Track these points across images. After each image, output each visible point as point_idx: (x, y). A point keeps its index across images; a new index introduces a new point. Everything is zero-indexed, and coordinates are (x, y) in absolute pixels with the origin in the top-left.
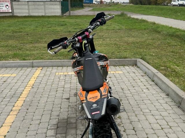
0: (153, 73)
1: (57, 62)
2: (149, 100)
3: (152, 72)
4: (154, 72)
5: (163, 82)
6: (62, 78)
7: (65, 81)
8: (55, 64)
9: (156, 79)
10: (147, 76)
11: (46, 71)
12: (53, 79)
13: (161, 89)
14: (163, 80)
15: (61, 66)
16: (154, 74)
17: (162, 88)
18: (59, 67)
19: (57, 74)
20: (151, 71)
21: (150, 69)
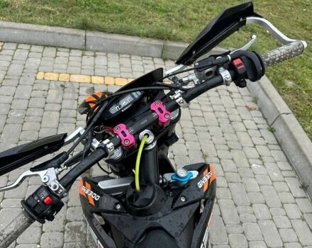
0: (278, 111)
1: (43, 34)
2: (266, 204)
3: (276, 108)
4: (279, 109)
5: (299, 148)
6: (53, 94)
7: (60, 111)
8: (36, 37)
9: (280, 130)
10: (260, 110)
11: (10, 58)
12: (27, 96)
13: (288, 161)
14: (301, 143)
15: (52, 46)
16: (279, 116)
17: (294, 162)
18: (48, 46)
19: (40, 76)
20: (273, 104)
21: (271, 96)
